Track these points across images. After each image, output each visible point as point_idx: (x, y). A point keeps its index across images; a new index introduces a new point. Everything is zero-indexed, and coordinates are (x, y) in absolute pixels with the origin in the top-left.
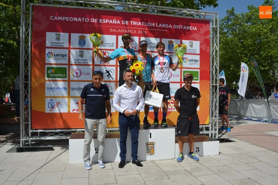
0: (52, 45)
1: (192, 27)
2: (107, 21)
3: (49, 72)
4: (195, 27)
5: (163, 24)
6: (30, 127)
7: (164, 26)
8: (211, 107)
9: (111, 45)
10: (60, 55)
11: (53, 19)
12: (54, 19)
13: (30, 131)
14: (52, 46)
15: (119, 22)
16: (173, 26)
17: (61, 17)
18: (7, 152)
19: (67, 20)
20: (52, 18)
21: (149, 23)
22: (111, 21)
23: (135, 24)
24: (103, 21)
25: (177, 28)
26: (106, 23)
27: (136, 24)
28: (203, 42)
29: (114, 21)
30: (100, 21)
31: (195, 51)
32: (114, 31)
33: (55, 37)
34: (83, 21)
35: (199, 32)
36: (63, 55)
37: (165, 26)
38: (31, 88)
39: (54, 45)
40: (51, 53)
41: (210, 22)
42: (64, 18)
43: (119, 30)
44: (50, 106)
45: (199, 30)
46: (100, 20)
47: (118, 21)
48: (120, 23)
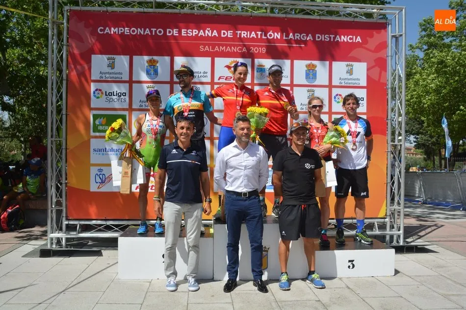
0: (101, 77)
1: (352, 37)
2: (195, 32)
4: (359, 37)
5: (296, 34)
6: (64, 215)
7: (298, 37)
9: (202, 74)
10: (115, 94)
11: (103, 32)
12: (105, 33)
13: (65, 223)
14: (102, 79)
15: (215, 33)
16: (314, 37)
17: (117, 29)
18: (23, 256)
19: (126, 33)
20: (101, 30)
21: (271, 33)
22: (201, 33)
23: (245, 35)
24: (187, 33)
25: (323, 39)
26: (194, 35)
27: (247, 35)
28: (374, 64)
29: (208, 33)
30: (183, 32)
31: (357, 82)
32: (208, 49)
33: (107, 62)
34: (154, 34)
35: (366, 46)
36: (120, 94)
37: (300, 38)
38: (66, 149)
39: (104, 77)
40: (100, 90)
41: (389, 25)
42: (121, 30)
43: (217, 49)
44: (98, 180)
45: (365, 41)
46: (183, 30)
47: (215, 31)
48: (217, 36)
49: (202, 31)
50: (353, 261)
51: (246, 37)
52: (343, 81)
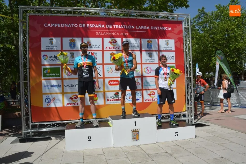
1: (167, 28)
2: (94, 25)
3: (45, 72)
4: (170, 28)
5: (142, 26)
7: (143, 28)
8: (186, 96)
9: (98, 46)
10: (54, 57)
11: (47, 26)
12: (48, 26)
13: (31, 124)
14: (47, 50)
15: (103, 26)
16: (150, 28)
17: (54, 24)
18: (11, 143)
19: (58, 26)
20: (46, 25)
21: (130, 26)
22: (96, 26)
23: (118, 27)
24: (89, 26)
25: (154, 29)
26: (93, 27)
27: (119, 27)
28: (177, 40)
29: (100, 26)
30: (87, 26)
31: (171, 48)
32: (100, 34)
33: (49, 41)
34: (73, 27)
35: (174, 32)
36: (56, 57)
37: (144, 28)
38: (30, 86)
40: (46, 55)
41: (183, 22)
42: (56, 25)
43: (104, 33)
44: (47, 101)
45: (173, 30)
46: (87, 25)
47: (103, 25)
48: (104, 27)
49: (97, 25)
50: (177, 133)
51: (118, 28)
52: (164, 48)
